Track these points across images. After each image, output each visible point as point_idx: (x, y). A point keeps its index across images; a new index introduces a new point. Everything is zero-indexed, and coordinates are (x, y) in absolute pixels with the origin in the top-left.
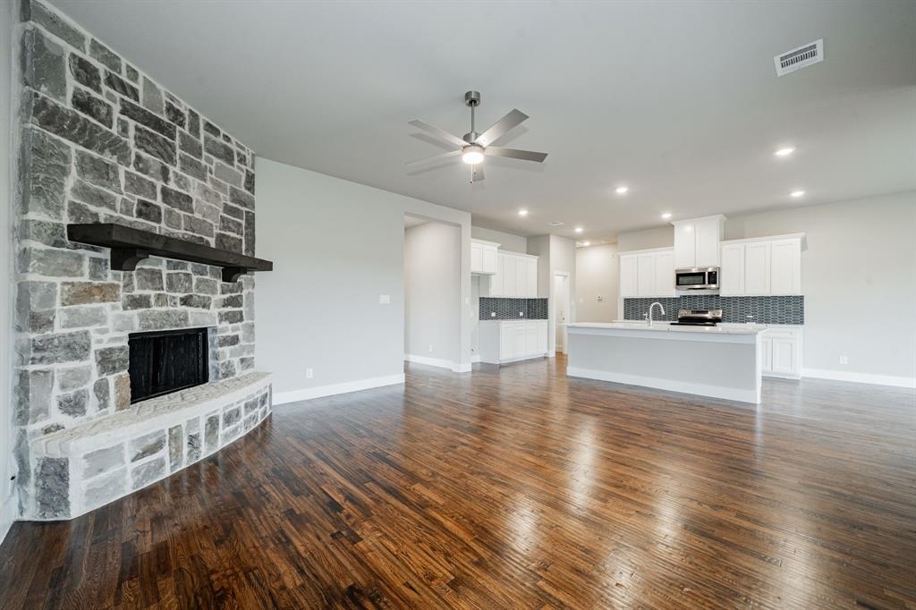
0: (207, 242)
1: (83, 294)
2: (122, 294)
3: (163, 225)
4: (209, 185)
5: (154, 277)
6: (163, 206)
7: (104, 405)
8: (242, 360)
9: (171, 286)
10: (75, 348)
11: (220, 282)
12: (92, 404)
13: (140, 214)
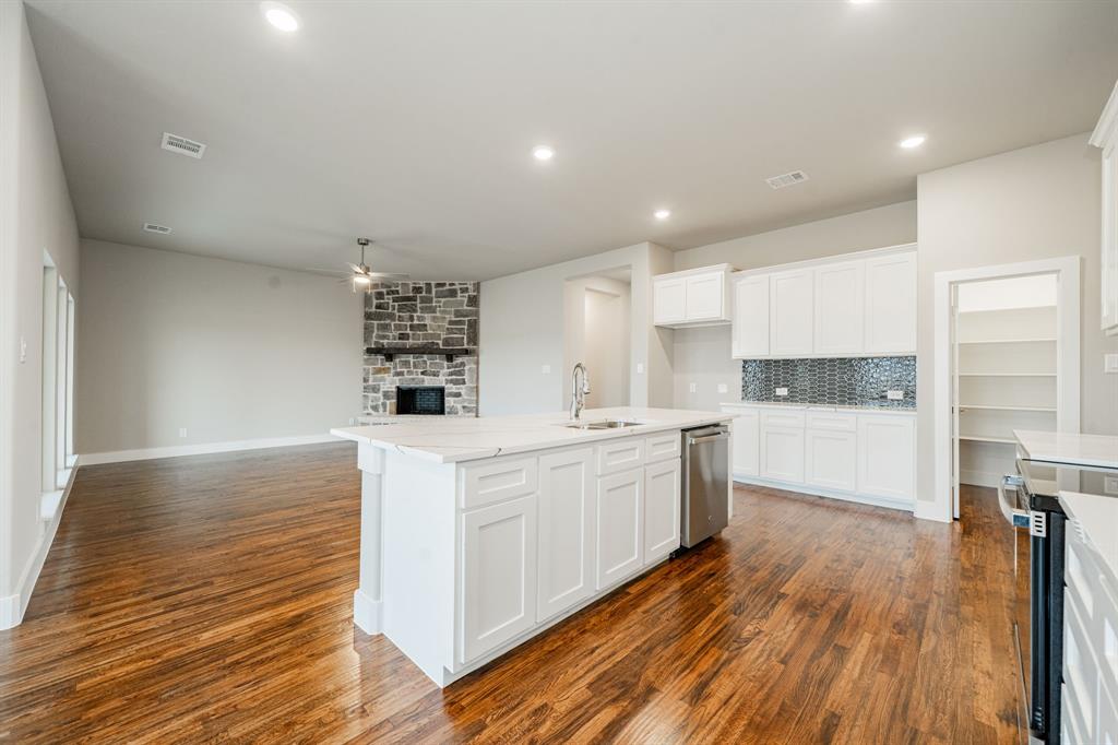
0: (437, 344)
1: (379, 371)
2: (392, 371)
3: (411, 341)
4: (438, 314)
5: (406, 364)
6: (411, 333)
7: (385, 411)
8: (464, 407)
9: (415, 366)
10: (375, 389)
11: (446, 363)
12: (381, 409)
13: (400, 339)
